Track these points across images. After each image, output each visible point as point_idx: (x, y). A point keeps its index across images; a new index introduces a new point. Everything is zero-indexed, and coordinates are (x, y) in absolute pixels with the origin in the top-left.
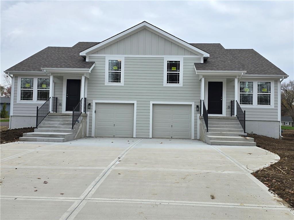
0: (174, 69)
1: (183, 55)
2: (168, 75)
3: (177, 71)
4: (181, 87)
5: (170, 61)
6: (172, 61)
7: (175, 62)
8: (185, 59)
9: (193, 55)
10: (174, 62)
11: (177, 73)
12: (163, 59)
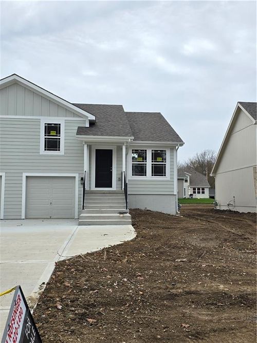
0: (53, 133)
1: (64, 117)
2: (45, 141)
3: (57, 136)
4: (62, 156)
5: (48, 124)
6: (51, 124)
7: (55, 124)
8: (66, 121)
9: (76, 117)
10: (53, 125)
11: (57, 139)
12: (39, 121)
